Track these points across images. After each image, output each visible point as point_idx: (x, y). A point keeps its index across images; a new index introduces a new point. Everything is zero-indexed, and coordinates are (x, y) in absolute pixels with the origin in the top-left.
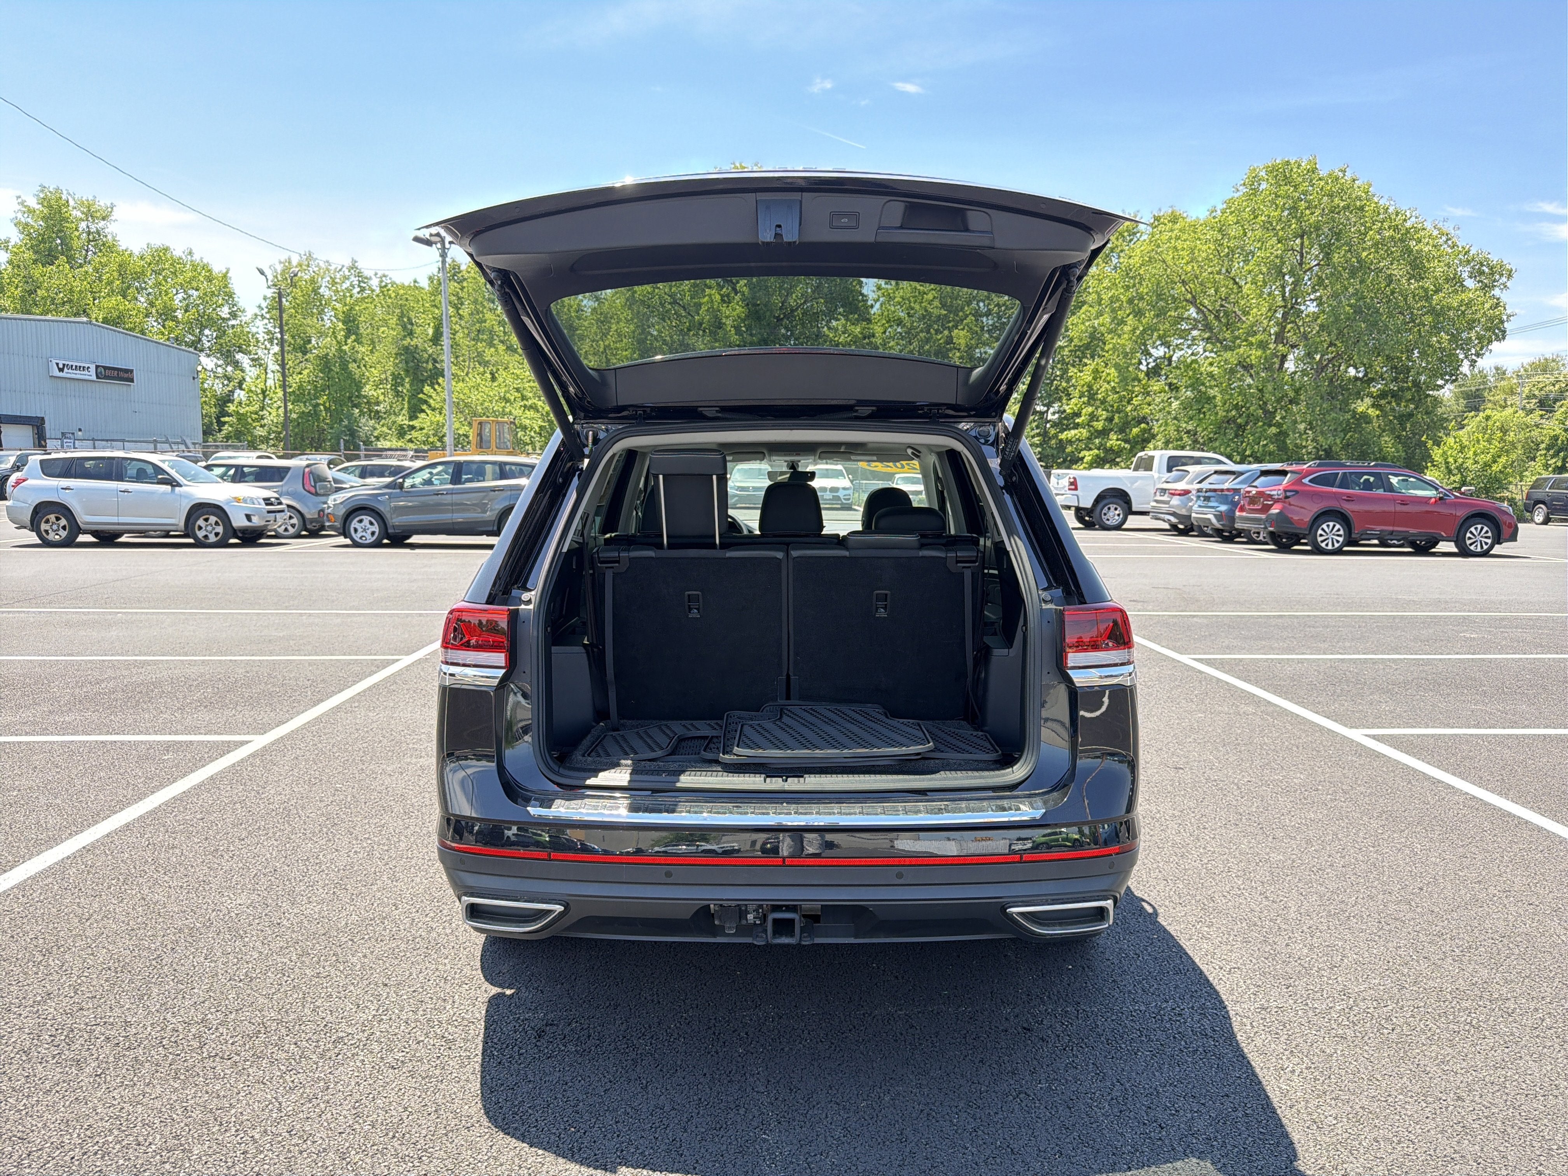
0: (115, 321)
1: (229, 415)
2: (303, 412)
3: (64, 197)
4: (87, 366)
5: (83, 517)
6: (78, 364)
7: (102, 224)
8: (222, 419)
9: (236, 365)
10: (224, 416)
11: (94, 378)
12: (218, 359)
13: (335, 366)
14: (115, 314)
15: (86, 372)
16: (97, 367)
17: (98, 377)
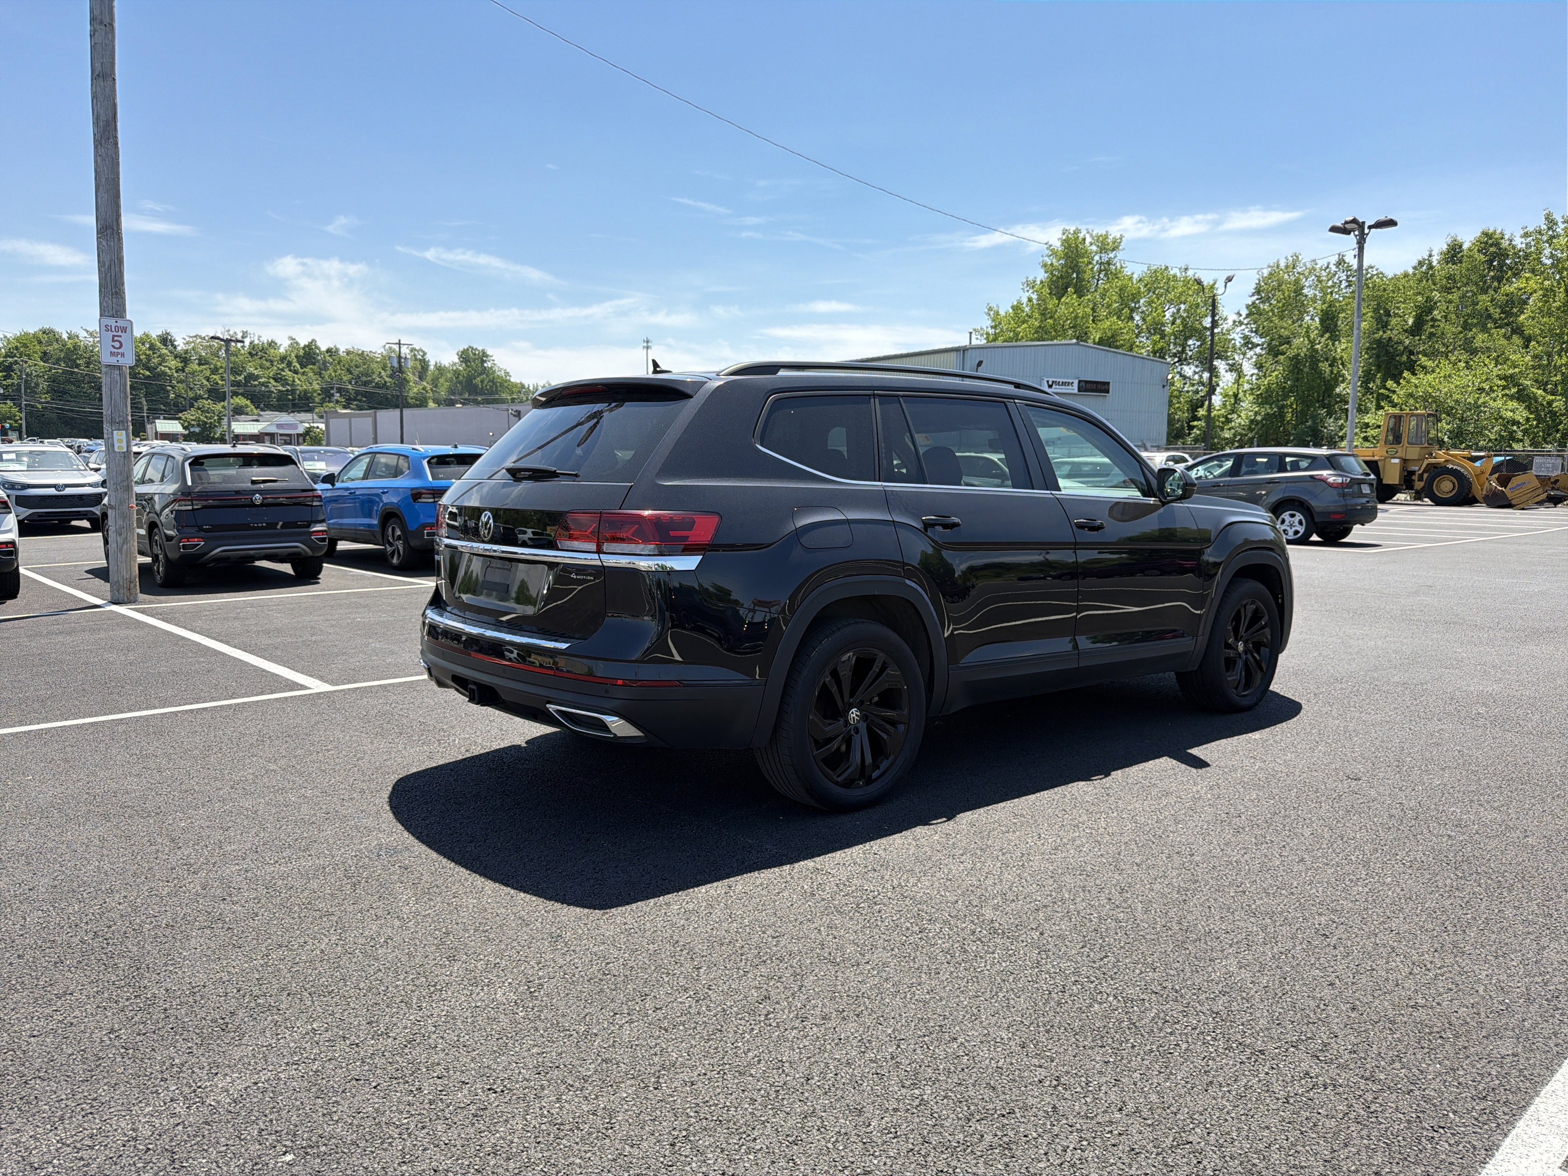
0: (1109, 342)
1: (1199, 419)
2: (1268, 414)
3: (1081, 236)
4: (1071, 381)
6: (1064, 380)
7: (1112, 255)
8: (1191, 423)
9: (1212, 370)
10: (1194, 421)
11: (1076, 391)
12: (1197, 366)
13: (1305, 366)
14: (1109, 334)
15: (1070, 387)
16: (1080, 382)
17: (1079, 390)
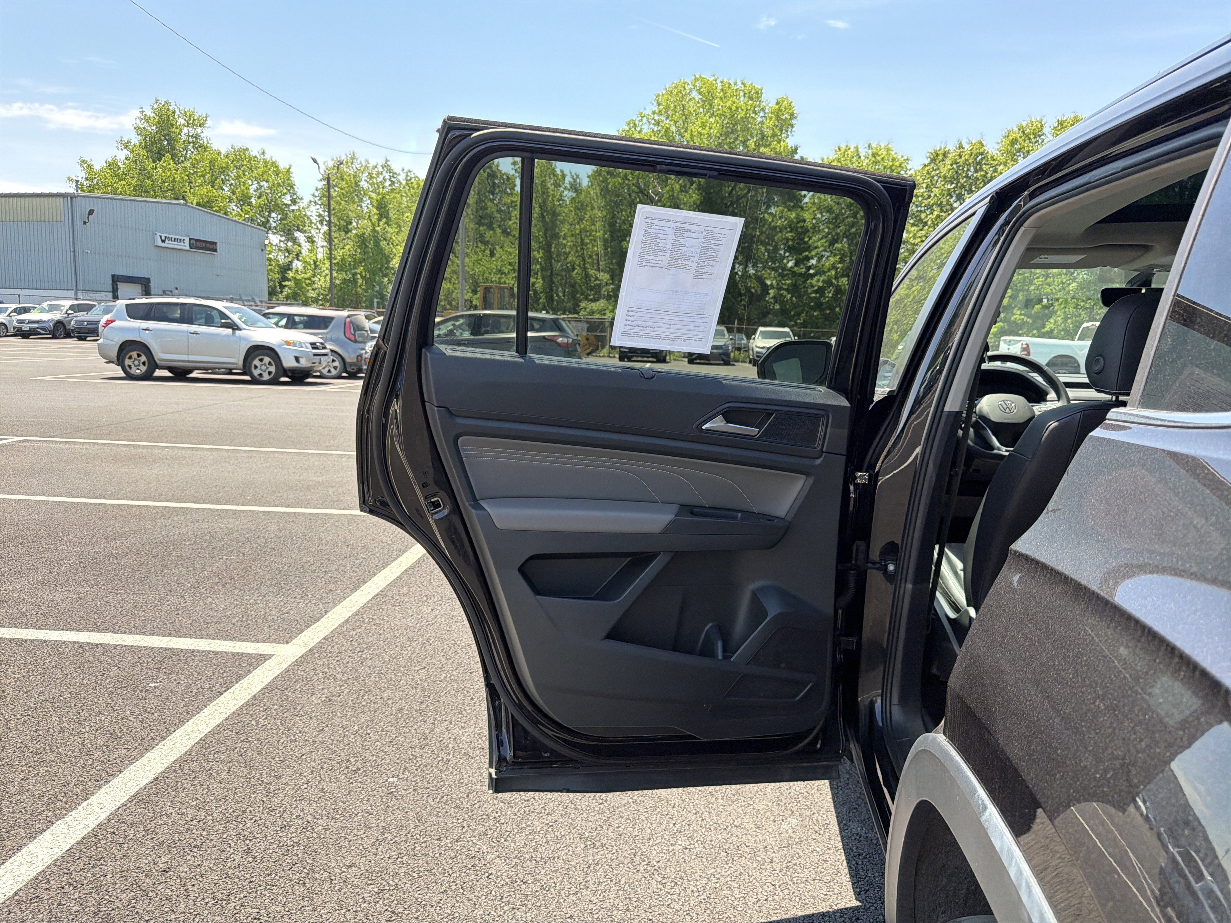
0: (207, 204)
1: (289, 280)
2: (345, 279)
3: (171, 108)
4: (182, 238)
5: (159, 355)
6: (176, 237)
7: (199, 130)
8: (284, 283)
9: (295, 241)
10: (284, 281)
11: (188, 248)
12: (281, 236)
13: (369, 243)
14: (206, 200)
15: (182, 243)
16: (190, 239)
17: (191, 247)
